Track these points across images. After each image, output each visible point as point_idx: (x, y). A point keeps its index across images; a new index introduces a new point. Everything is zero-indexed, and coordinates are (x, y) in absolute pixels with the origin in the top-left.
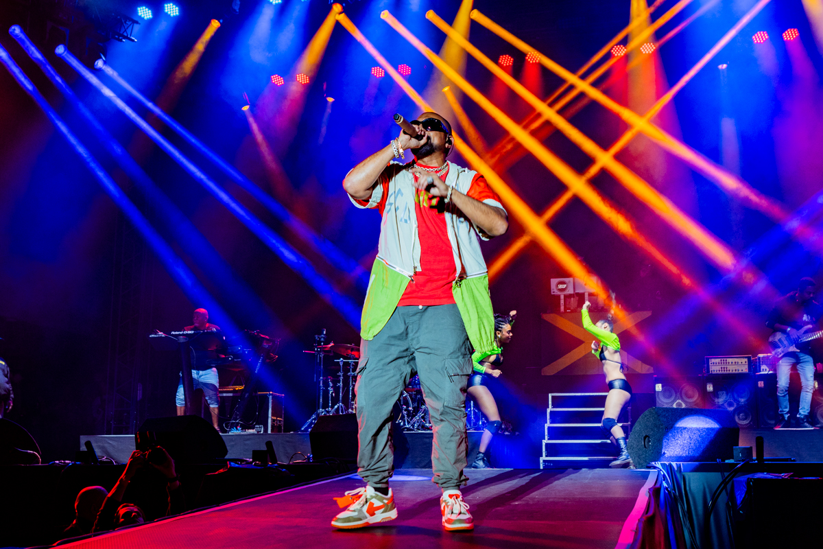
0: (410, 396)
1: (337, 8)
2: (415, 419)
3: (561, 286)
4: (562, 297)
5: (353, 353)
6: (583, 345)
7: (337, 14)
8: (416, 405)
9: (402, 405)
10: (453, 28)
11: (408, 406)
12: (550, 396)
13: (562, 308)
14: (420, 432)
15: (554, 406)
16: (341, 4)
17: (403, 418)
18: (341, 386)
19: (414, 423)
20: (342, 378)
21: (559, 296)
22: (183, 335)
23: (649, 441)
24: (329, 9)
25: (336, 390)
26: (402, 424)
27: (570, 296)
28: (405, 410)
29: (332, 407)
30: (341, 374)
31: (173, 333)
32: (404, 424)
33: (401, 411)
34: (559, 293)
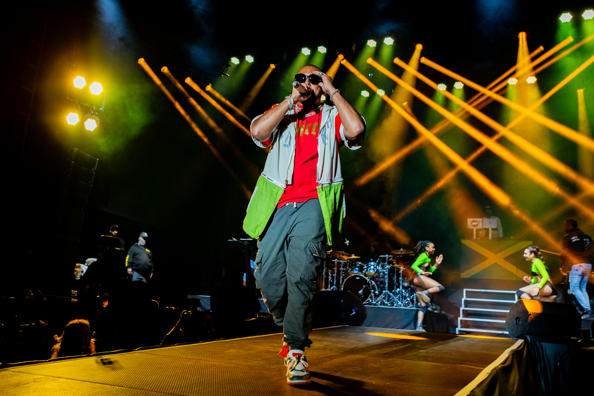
0: (377, 284)
1: (341, 57)
2: (378, 299)
3: (474, 224)
4: (475, 230)
5: (343, 256)
6: (487, 260)
7: (341, 59)
8: (380, 290)
9: (371, 290)
10: (409, 65)
11: (375, 290)
12: (465, 290)
13: (475, 237)
14: (381, 306)
15: (467, 296)
16: (343, 54)
17: (371, 298)
18: (335, 276)
19: (378, 301)
20: (336, 271)
21: (473, 230)
22: (246, 241)
23: (519, 321)
24: (336, 57)
25: (333, 278)
26: (370, 301)
27: (480, 230)
28: (373, 293)
29: (330, 288)
30: (335, 268)
31: (241, 239)
32: (372, 301)
33: (370, 293)
34: (472, 227)
